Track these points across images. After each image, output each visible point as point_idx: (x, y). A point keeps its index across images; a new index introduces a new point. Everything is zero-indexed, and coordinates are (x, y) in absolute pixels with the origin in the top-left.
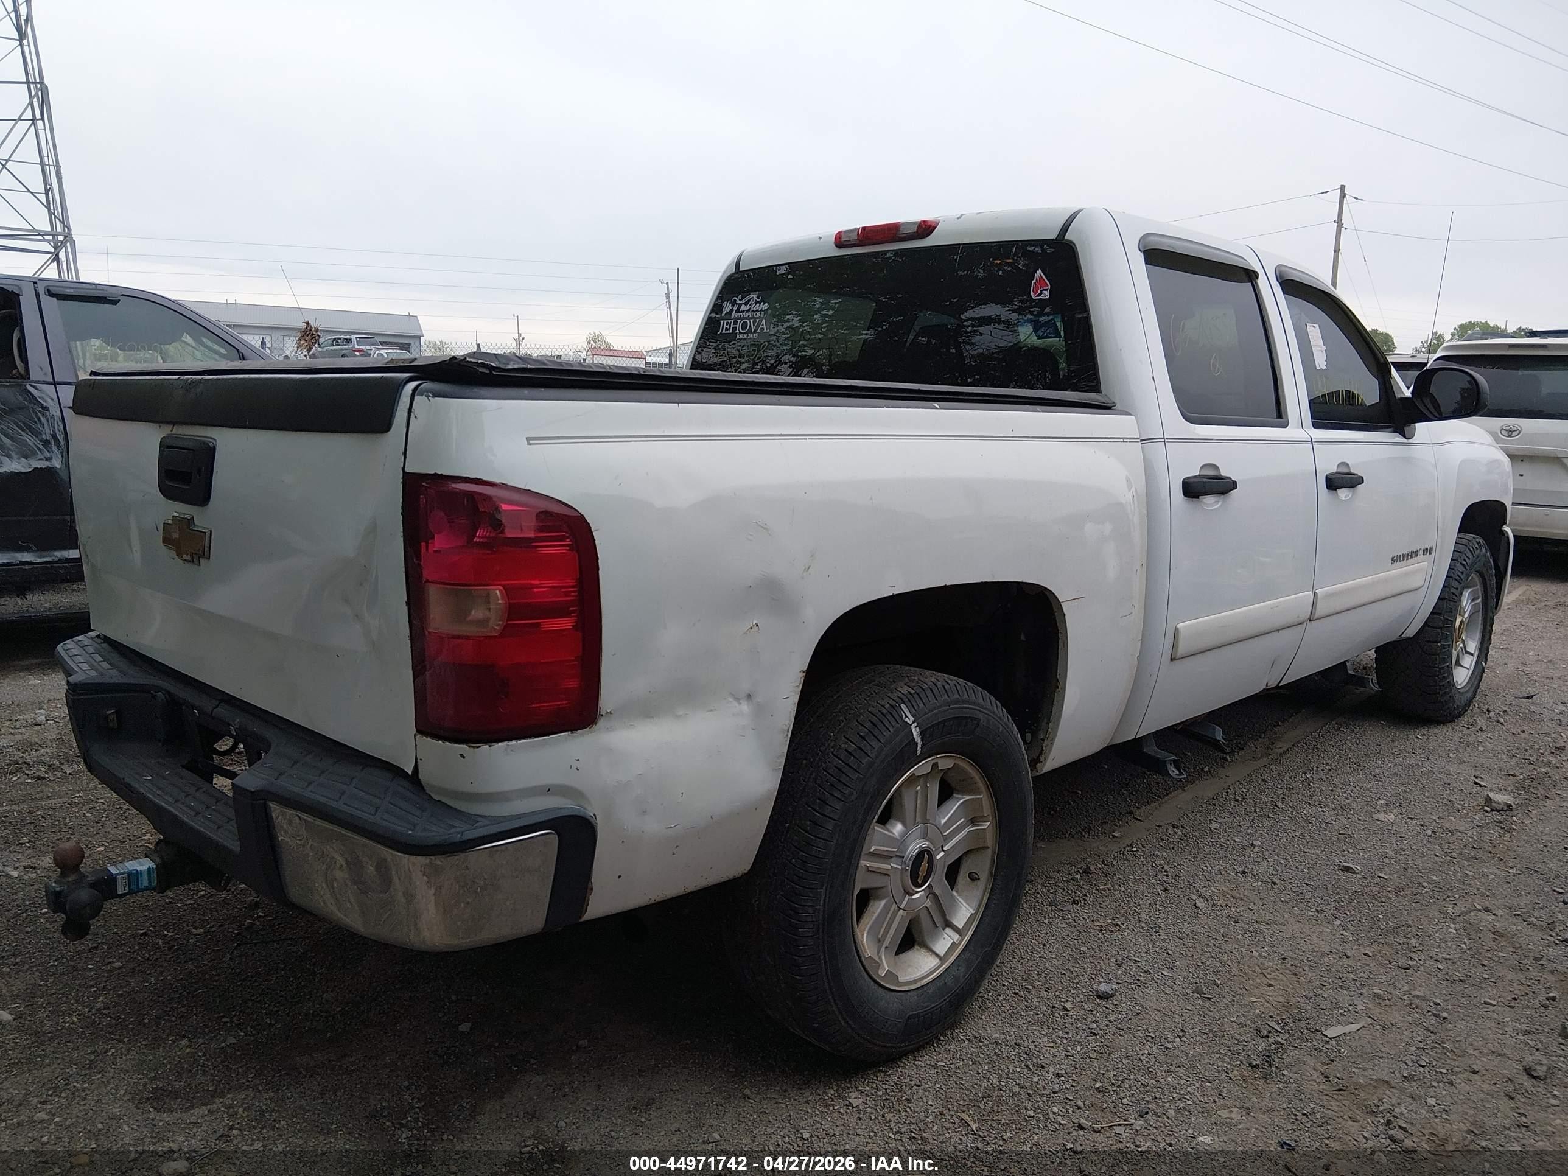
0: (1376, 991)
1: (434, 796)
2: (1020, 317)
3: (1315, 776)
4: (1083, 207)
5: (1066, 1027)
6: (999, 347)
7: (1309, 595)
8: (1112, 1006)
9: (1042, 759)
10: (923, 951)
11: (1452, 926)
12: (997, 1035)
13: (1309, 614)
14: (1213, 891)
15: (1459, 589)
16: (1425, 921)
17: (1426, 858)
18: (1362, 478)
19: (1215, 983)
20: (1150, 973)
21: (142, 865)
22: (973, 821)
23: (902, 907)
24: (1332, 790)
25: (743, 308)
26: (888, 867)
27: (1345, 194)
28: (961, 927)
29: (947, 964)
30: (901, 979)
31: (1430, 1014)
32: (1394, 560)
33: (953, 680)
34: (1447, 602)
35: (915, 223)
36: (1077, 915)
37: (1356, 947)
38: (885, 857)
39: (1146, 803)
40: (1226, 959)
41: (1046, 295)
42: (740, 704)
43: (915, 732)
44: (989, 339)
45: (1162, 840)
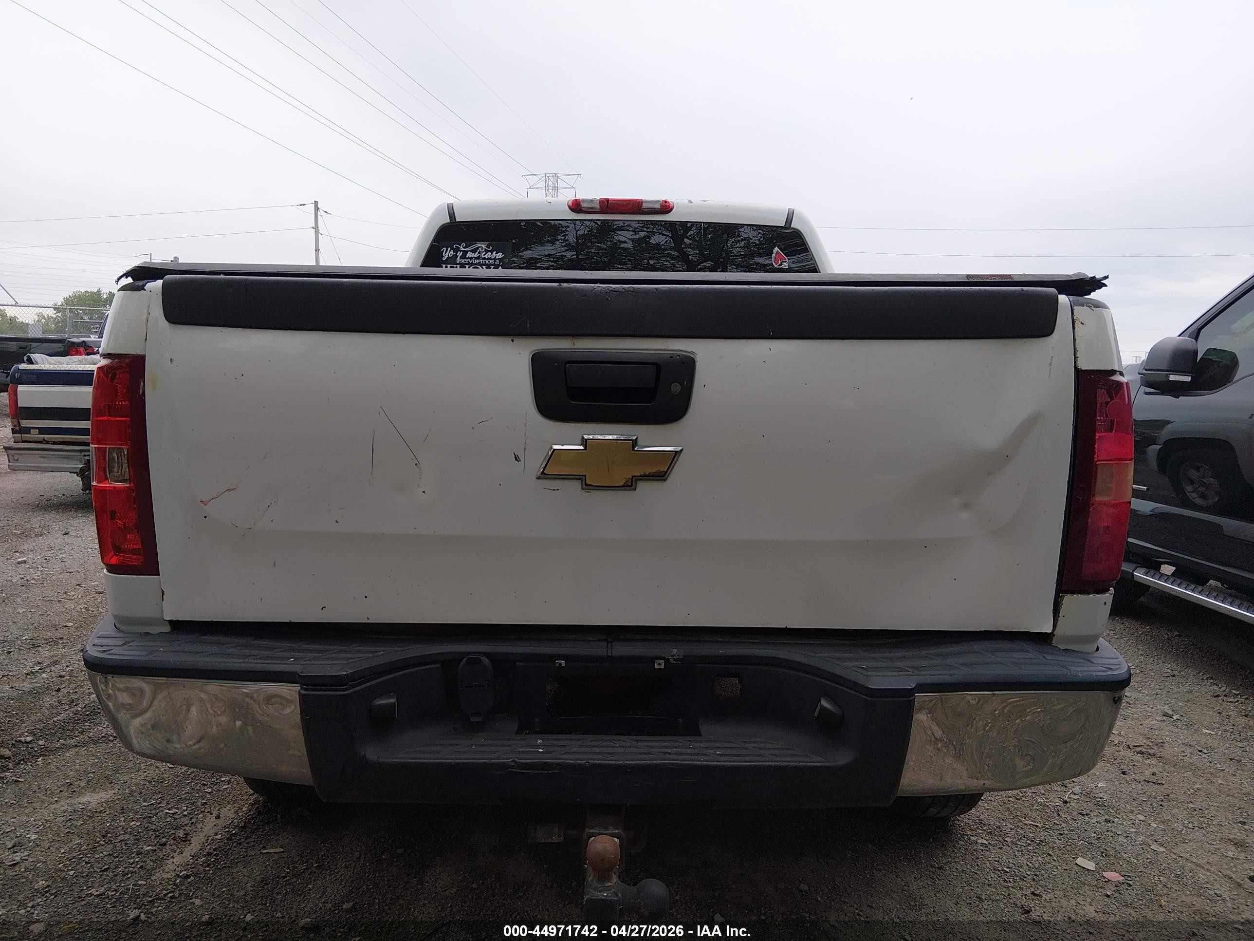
25: (469, 255)
27: (318, 208)
41: (784, 265)
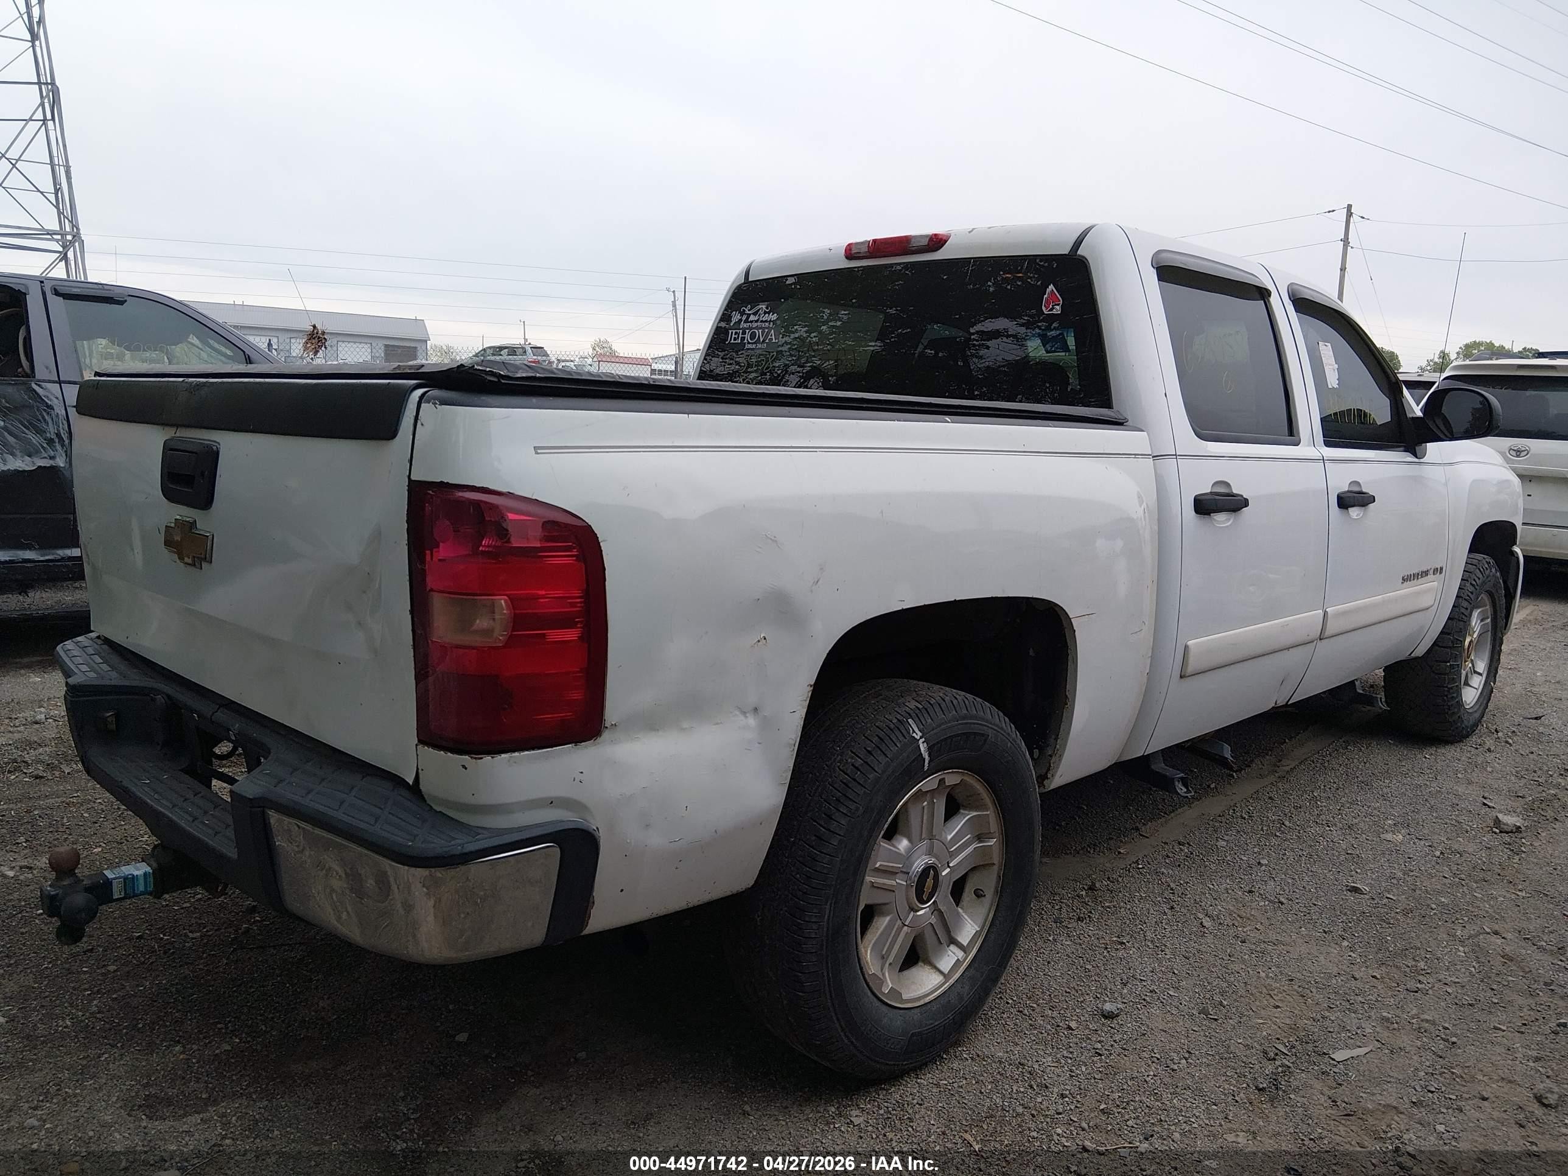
0: (1385, 1014)
1: (435, 807)
2: (1029, 331)
3: (1322, 794)
4: (1096, 223)
5: (1070, 1047)
6: (1007, 361)
7: (1320, 613)
8: (1117, 1026)
9: (1049, 776)
10: (927, 968)
11: (1461, 949)
12: (1001, 1054)
13: (1319, 634)
14: (1220, 911)
15: (1469, 610)
16: (1433, 943)
17: (1434, 880)
18: (1374, 497)
19: (1221, 1003)
20: (1156, 993)
21: (138, 869)
22: (979, 838)
23: (906, 924)
24: (1339, 810)
26: (894, 883)
27: (1352, 213)
28: (965, 945)
29: (951, 981)
30: (905, 997)
31: (1439, 1038)
32: (1404, 580)
33: (961, 695)
34: (1457, 621)
35: (927, 236)
36: (1082, 932)
37: (1363, 969)
38: (890, 873)
39: (1151, 820)
40: (1233, 979)
41: (1058, 310)
42: (746, 717)
43: (923, 747)
44: (998, 352)
45: (1169, 857)
